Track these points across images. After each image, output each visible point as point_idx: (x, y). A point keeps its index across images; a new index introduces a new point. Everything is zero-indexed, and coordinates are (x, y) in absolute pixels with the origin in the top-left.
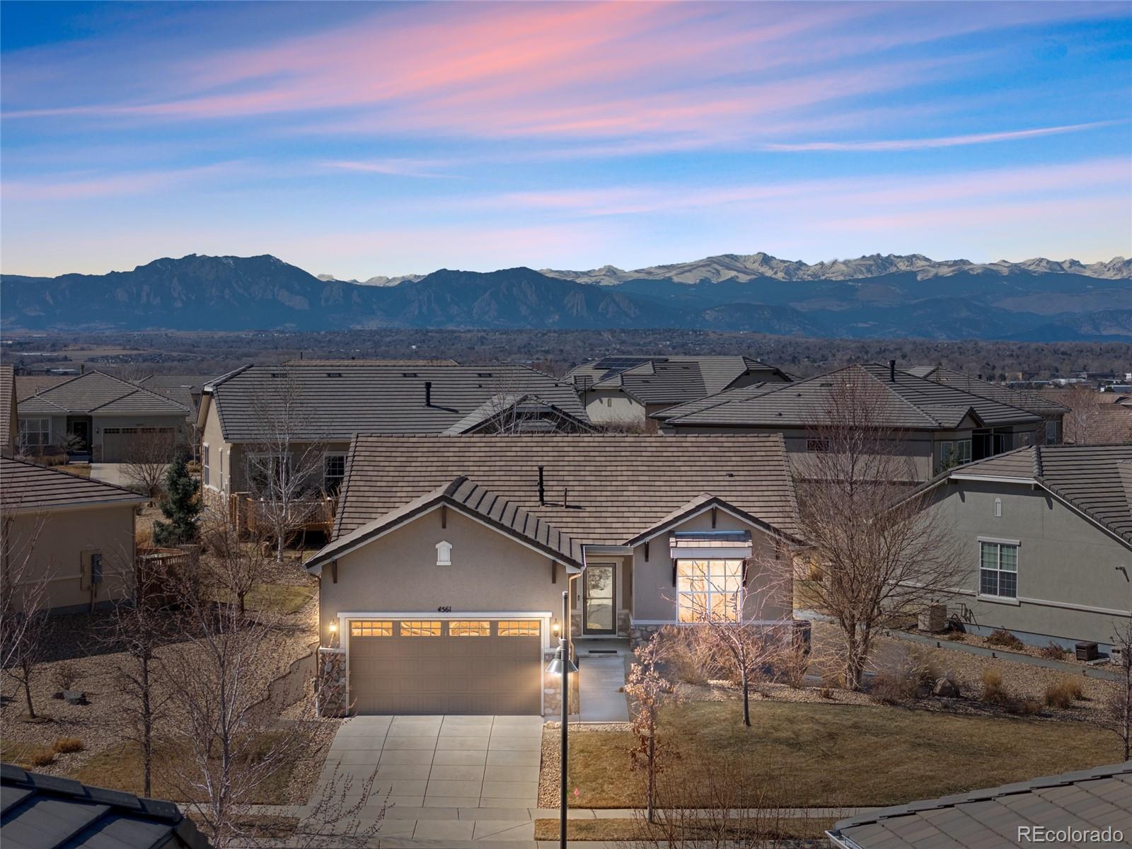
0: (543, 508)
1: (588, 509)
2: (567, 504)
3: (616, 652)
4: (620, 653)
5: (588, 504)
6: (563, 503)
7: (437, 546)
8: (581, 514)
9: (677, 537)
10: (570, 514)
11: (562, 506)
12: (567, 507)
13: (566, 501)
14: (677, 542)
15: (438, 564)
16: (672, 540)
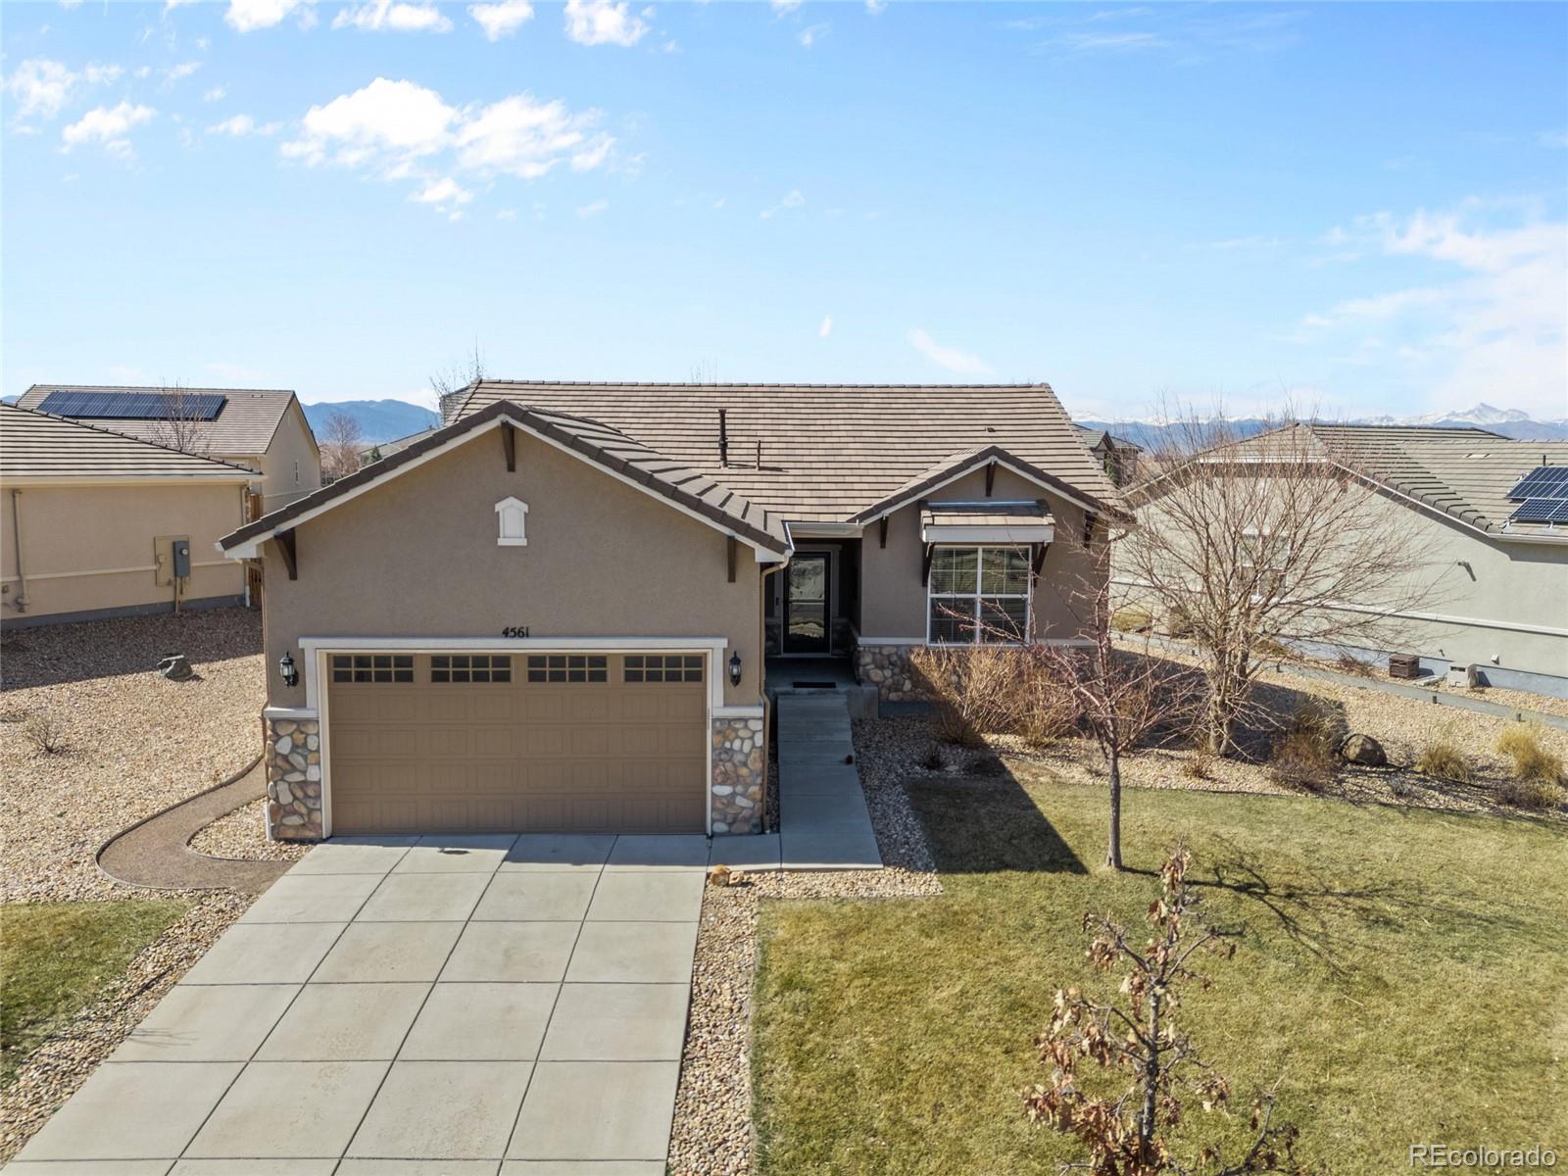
0: (726, 470)
1: (791, 472)
2: (761, 464)
3: (832, 685)
4: (842, 688)
5: (792, 465)
6: (755, 464)
7: (498, 507)
8: (781, 479)
9: (932, 509)
10: (765, 479)
11: (754, 467)
12: (761, 469)
13: (759, 461)
14: (933, 516)
15: (501, 542)
16: (925, 513)
